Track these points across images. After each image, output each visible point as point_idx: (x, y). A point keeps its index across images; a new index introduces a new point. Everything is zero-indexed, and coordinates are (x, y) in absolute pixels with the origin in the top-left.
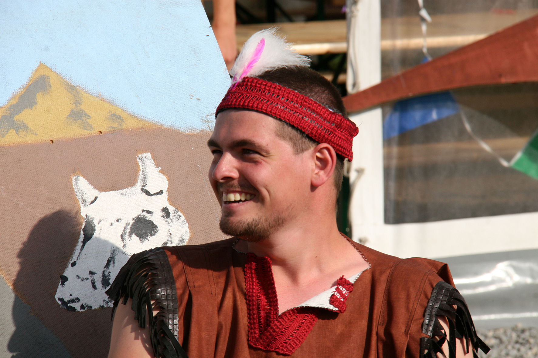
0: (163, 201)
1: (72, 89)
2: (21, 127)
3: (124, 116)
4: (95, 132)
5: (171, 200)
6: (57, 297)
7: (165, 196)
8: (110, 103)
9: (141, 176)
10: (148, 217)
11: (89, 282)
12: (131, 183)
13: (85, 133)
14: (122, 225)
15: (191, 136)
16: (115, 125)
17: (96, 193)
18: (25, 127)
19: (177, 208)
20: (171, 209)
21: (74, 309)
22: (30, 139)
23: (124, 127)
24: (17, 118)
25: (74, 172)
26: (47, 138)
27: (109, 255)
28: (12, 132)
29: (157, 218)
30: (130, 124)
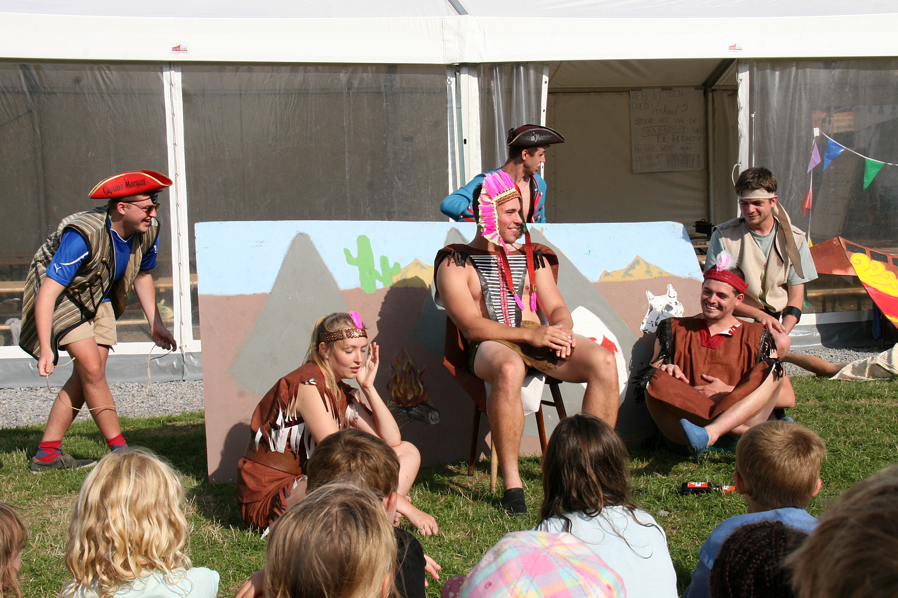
0: (675, 300)
1: (646, 263)
2: (630, 275)
3: (663, 272)
4: (654, 277)
5: (678, 300)
6: (641, 329)
7: (676, 298)
8: (659, 268)
9: (668, 292)
10: (670, 305)
11: (651, 324)
12: (665, 293)
13: (651, 277)
14: (662, 307)
15: (685, 279)
16: (660, 275)
17: (654, 296)
18: (632, 275)
19: (680, 302)
20: (678, 302)
21: (646, 333)
22: (633, 279)
23: (663, 276)
24: (629, 272)
25: (647, 290)
26: (638, 279)
27: (657, 316)
28: (628, 276)
29: (673, 305)
30: (665, 275)
